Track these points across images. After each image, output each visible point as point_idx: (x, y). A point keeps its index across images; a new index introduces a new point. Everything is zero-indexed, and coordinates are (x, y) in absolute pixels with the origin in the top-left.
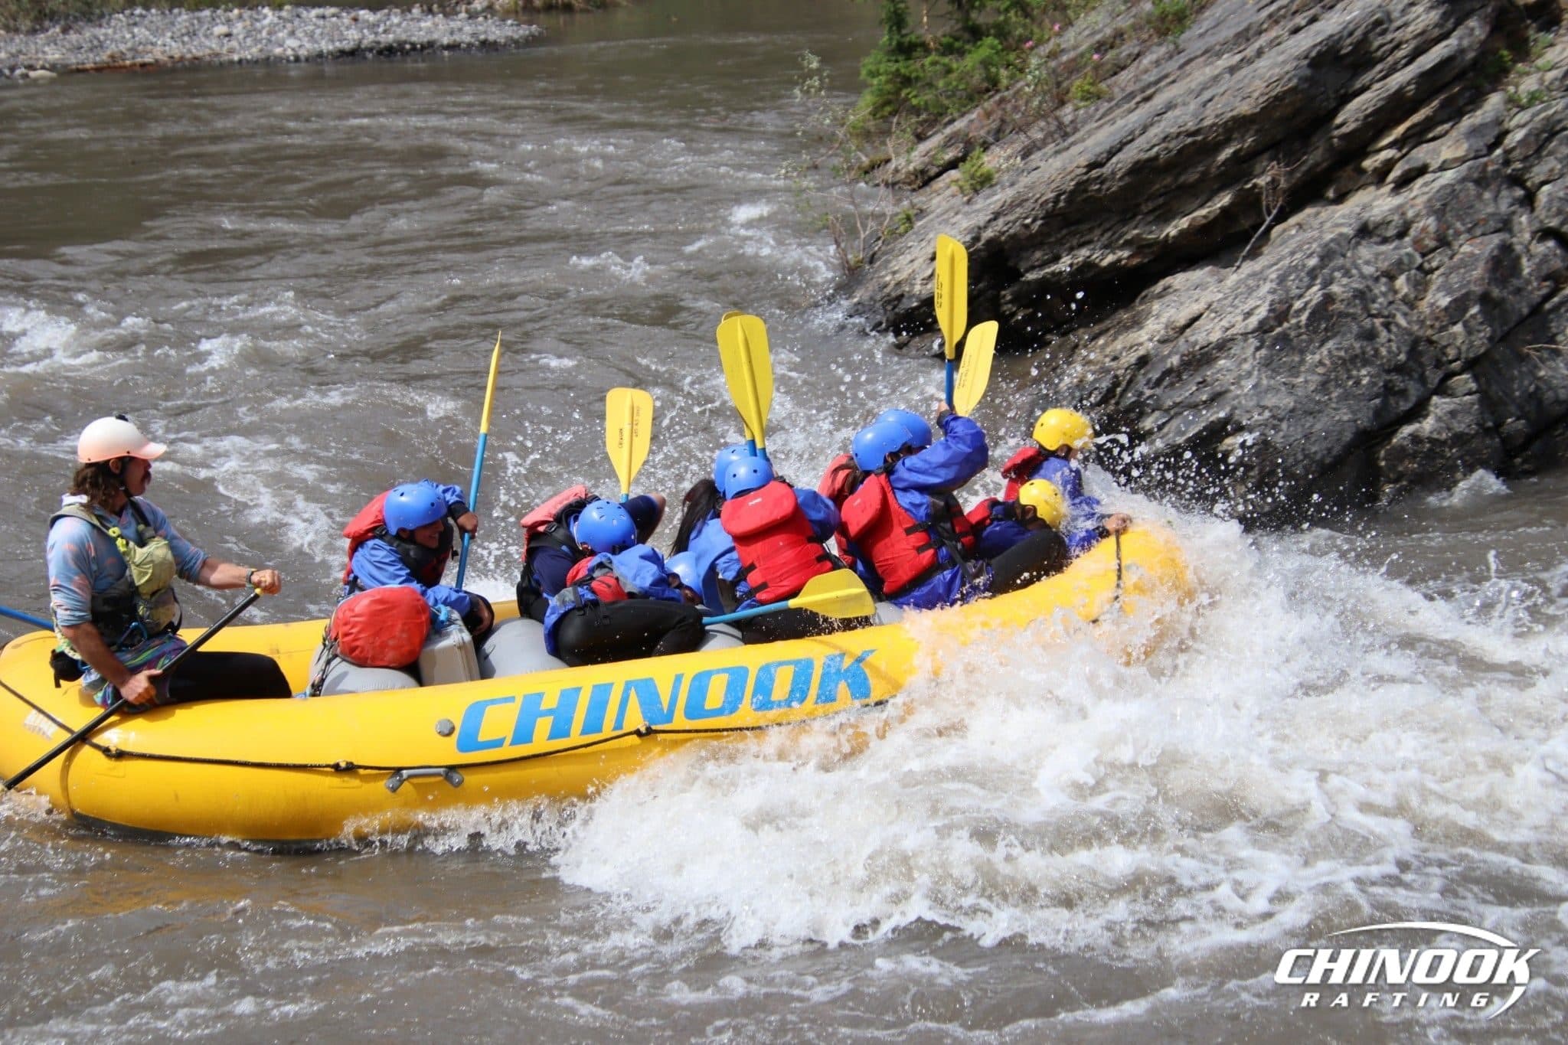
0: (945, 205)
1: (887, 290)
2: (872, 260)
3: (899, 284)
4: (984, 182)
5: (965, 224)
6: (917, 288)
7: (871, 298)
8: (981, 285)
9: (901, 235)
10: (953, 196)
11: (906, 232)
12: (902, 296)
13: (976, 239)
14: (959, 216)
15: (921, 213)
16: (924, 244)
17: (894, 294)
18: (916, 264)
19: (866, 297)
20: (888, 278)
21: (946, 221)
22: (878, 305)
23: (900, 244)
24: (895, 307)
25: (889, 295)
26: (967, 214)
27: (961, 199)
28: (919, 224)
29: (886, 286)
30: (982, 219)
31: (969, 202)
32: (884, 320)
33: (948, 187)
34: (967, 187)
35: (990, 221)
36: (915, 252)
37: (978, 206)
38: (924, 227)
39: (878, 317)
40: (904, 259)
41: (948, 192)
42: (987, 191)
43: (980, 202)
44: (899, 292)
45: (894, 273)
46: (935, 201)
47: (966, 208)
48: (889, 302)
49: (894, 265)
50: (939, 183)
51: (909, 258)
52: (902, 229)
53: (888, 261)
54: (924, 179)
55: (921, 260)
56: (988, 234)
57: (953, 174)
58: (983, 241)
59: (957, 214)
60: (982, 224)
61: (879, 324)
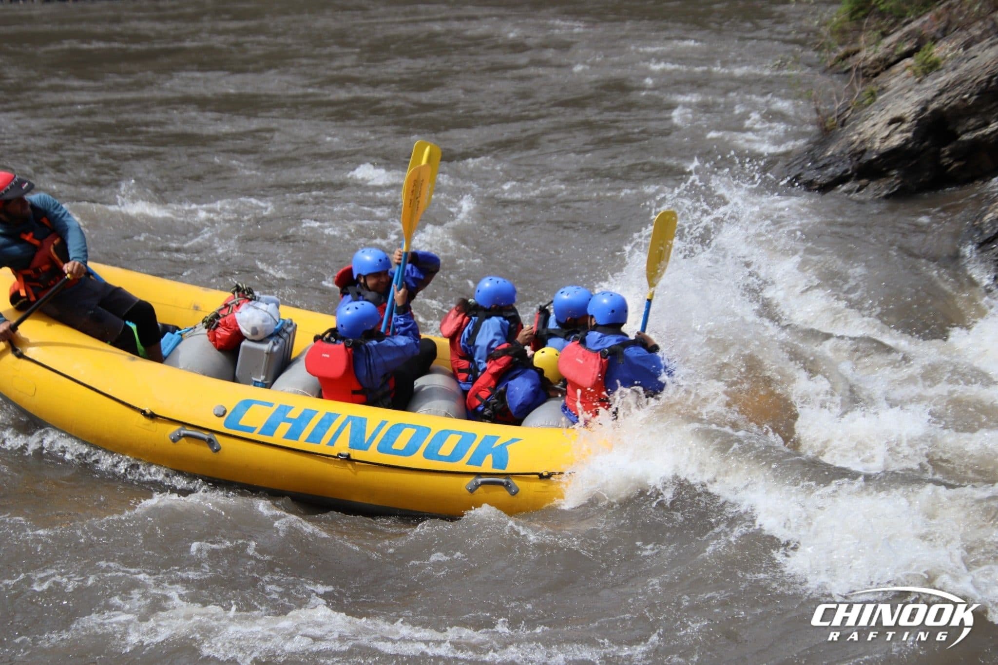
0: (900, 85)
1: (854, 146)
2: (843, 124)
3: (863, 142)
4: (931, 67)
5: (916, 98)
6: (877, 145)
7: (842, 152)
8: (926, 143)
9: (866, 106)
10: (908, 77)
11: (870, 103)
12: (865, 150)
13: (924, 109)
14: (912, 93)
15: (883, 90)
16: (883, 112)
17: (859, 149)
18: (877, 128)
19: (838, 150)
20: (855, 138)
21: (902, 96)
22: (846, 156)
23: (865, 112)
24: (859, 159)
25: (855, 150)
26: (918, 91)
27: (913, 80)
28: (881, 97)
29: (853, 143)
30: (929, 95)
31: (919, 82)
32: (850, 168)
33: (904, 70)
34: (919, 70)
35: (936, 96)
36: (877, 119)
37: (927, 85)
38: (884, 100)
39: (846, 167)
40: (868, 124)
41: (904, 75)
42: (934, 74)
43: (928, 83)
44: (863, 147)
45: (860, 134)
46: (893, 81)
47: (917, 87)
48: (854, 155)
49: (860, 128)
50: (897, 68)
51: (872, 123)
52: (867, 101)
53: (855, 126)
54: (886, 64)
55: (881, 125)
56: (934, 106)
57: (909, 61)
58: (929, 111)
59: (910, 90)
60: (929, 97)
61: (847, 171)
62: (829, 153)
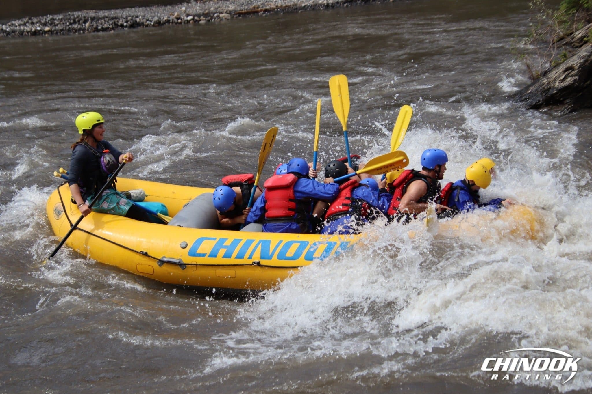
1: (544, 86)
3: (548, 84)
5: (581, 55)
6: (557, 85)
7: (536, 90)
8: (588, 83)
12: (550, 88)
13: (586, 61)
17: (546, 88)
18: (557, 74)
20: (545, 81)
22: (539, 93)
24: (547, 93)
25: (544, 88)
29: (543, 84)
32: (541, 100)
39: (539, 99)
44: (549, 87)
48: (544, 92)
55: (561, 72)
58: (589, 62)
61: (539, 101)
62: (529, 91)
